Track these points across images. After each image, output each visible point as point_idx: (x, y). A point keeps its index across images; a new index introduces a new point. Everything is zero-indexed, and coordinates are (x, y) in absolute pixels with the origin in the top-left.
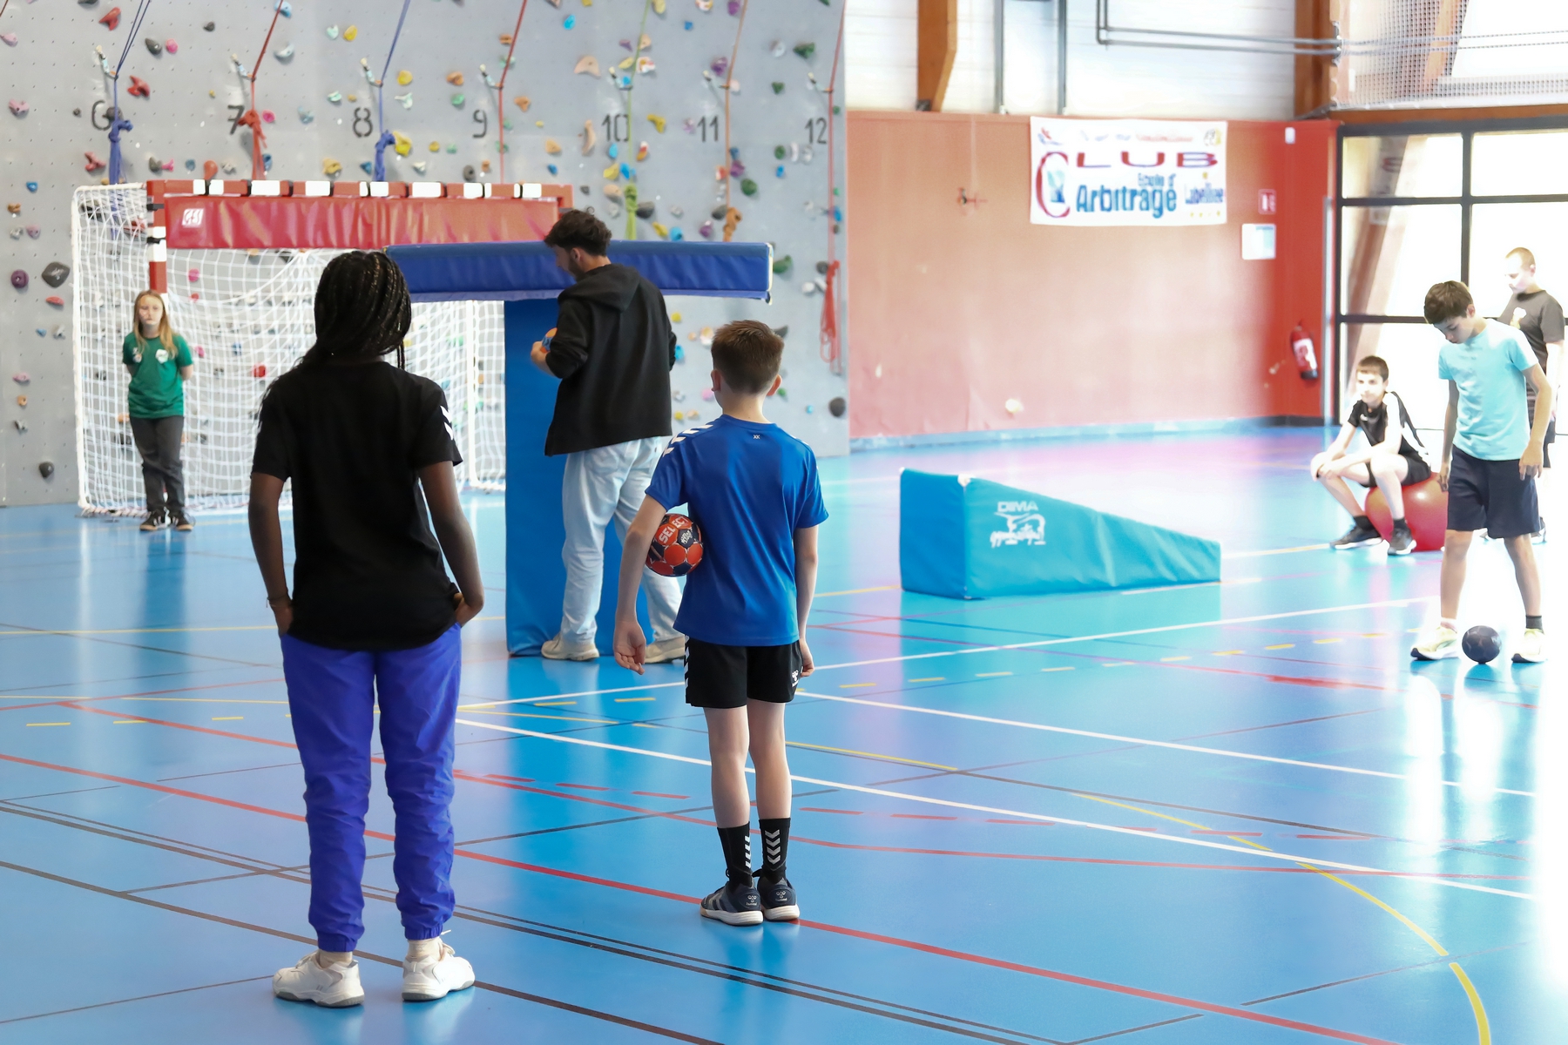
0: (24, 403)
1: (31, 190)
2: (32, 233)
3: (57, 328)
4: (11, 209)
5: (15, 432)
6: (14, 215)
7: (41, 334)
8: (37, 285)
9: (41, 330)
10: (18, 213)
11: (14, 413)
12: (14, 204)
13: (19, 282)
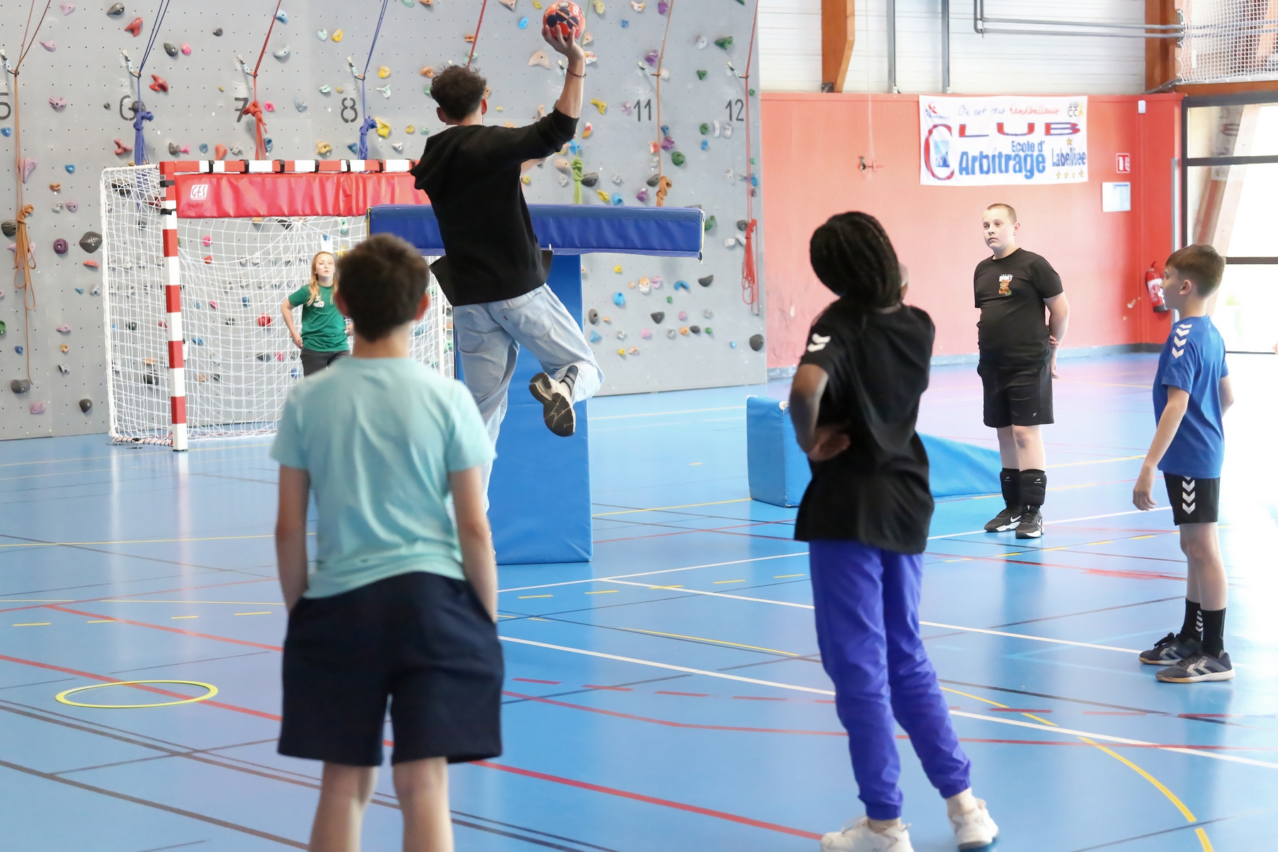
0: (65, 350)
1: (69, 171)
2: (71, 208)
3: (93, 287)
4: (52, 188)
5: (59, 373)
6: (55, 193)
7: (79, 292)
8: (75, 250)
9: (79, 289)
10: (58, 191)
11: (59, 359)
12: (55, 184)
13: (60, 248)
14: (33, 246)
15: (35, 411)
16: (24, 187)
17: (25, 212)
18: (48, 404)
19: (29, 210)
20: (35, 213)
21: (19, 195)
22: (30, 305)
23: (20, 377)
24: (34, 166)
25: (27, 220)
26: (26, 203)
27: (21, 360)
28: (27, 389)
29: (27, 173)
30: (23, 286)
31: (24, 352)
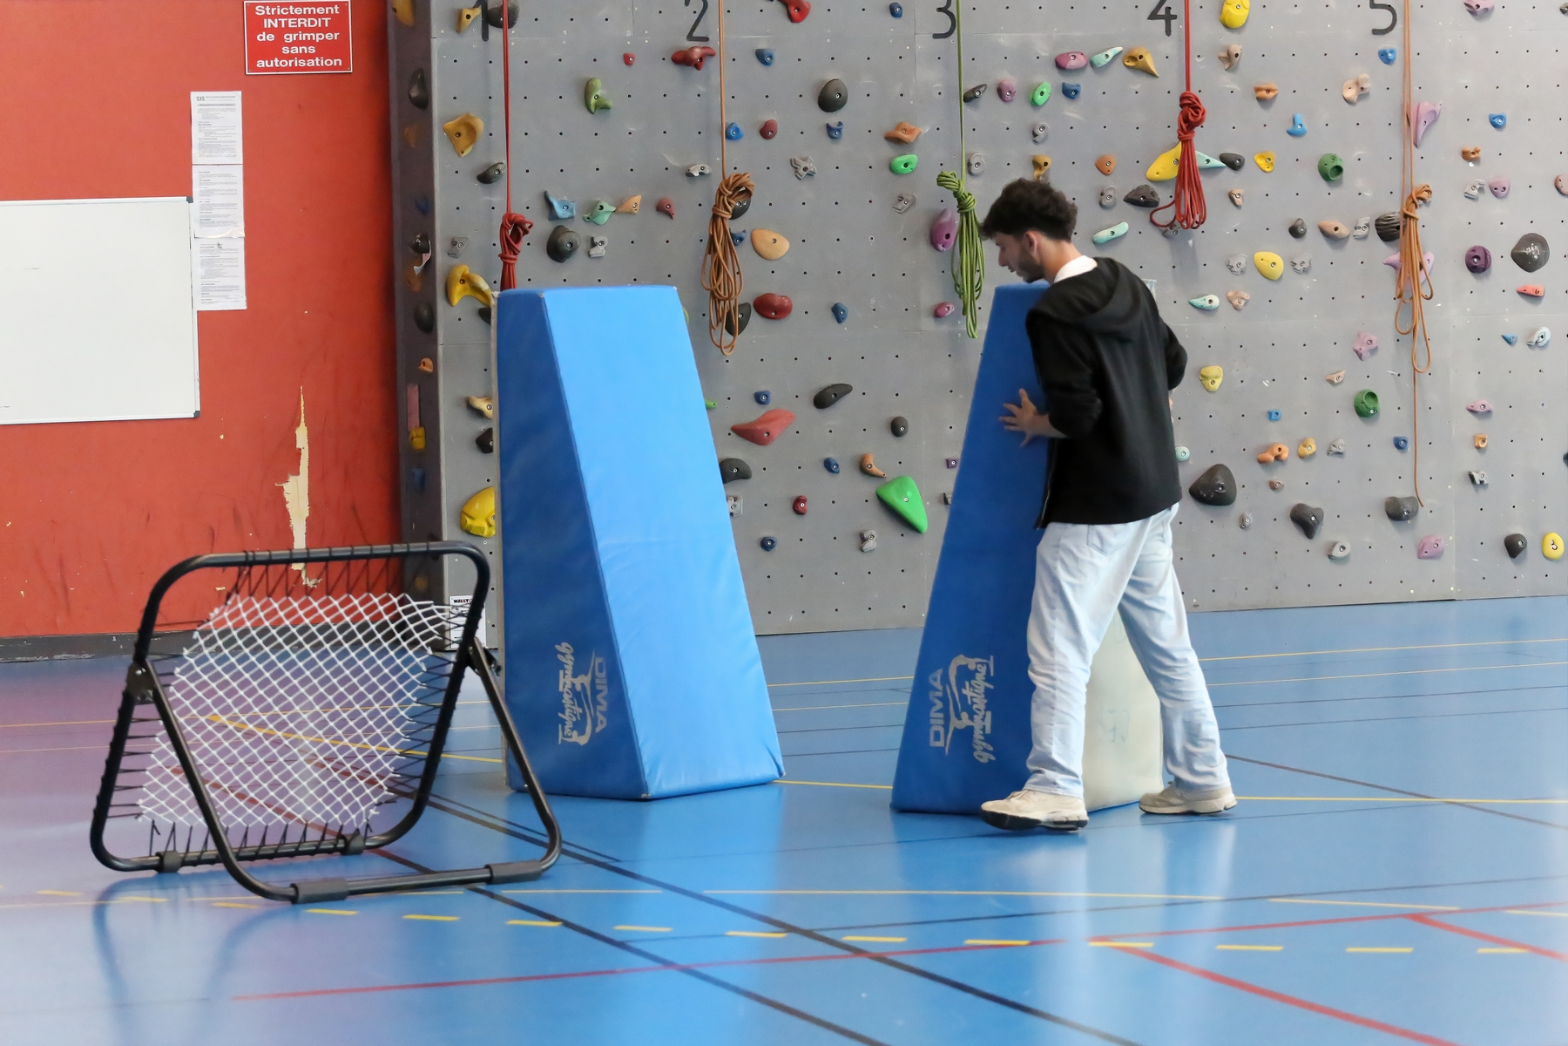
0: (1482, 445)
1: (1495, 125)
2: (1497, 191)
3: (1533, 332)
4: (1466, 155)
5: (1471, 486)
6: (1471, 164)
7: (1508, 341)
8: (1503, 267)
9: (1508, 335)
10: (1476, 161)
11: (1469, 461)
12: (1470, 148)
13: (1477, 263)
14: (1429, 258)
15: (1427, 552)
16: (1417, 153)
17: (1417, 198)
18: (1449, 541)
19: (1425, 195)
20: (1433, 199)
21: (1406, 166)
22: (1421, 363)
23: (1401, 492)
24: (1435, 116)
25: (1420, 213)
26: (1419, 181)
27: (1402, 461)
28: (1413, 514)
29: (1422, 128)
30: (1410, 330)
31: (1410, 448)
